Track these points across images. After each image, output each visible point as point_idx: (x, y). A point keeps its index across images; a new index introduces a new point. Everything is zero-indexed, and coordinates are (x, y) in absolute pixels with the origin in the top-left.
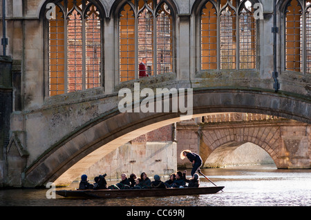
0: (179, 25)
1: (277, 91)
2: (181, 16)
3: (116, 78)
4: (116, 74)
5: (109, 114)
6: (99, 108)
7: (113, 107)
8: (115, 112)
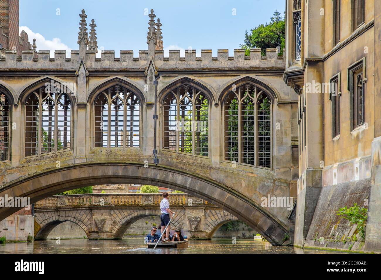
0: (77, 111)
1: (156, 166)
2: (78, 105)
3: (21, 154)
4: (21, 150)
5: (15, 183)
6: (6, 177)
7: (18, 177)
8: (20, 181)
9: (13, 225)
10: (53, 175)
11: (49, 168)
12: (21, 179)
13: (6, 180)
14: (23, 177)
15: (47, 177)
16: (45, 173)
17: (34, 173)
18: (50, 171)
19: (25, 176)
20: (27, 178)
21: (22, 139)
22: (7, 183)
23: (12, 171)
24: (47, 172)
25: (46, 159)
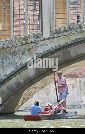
3: (52, 25)
4: (52, 22)
5: (47, 54)
6: (39, 49)
7: (50, 48)
8: (51, 52)
9: (75, 89)
10: (81, 45)
11: (78, 39)
12: (52, 50)
13: (38, 51)
14: (54, 48)
15: (76, 47)
16: (73, 43)
17: (64, 44)
18: (78, 42)
19: (55, 47)
20: (57, 49)
21: (51, 10)
22: (40, 54)
23: (44, 42)
24: (75, 43)
25: (74, 29)
